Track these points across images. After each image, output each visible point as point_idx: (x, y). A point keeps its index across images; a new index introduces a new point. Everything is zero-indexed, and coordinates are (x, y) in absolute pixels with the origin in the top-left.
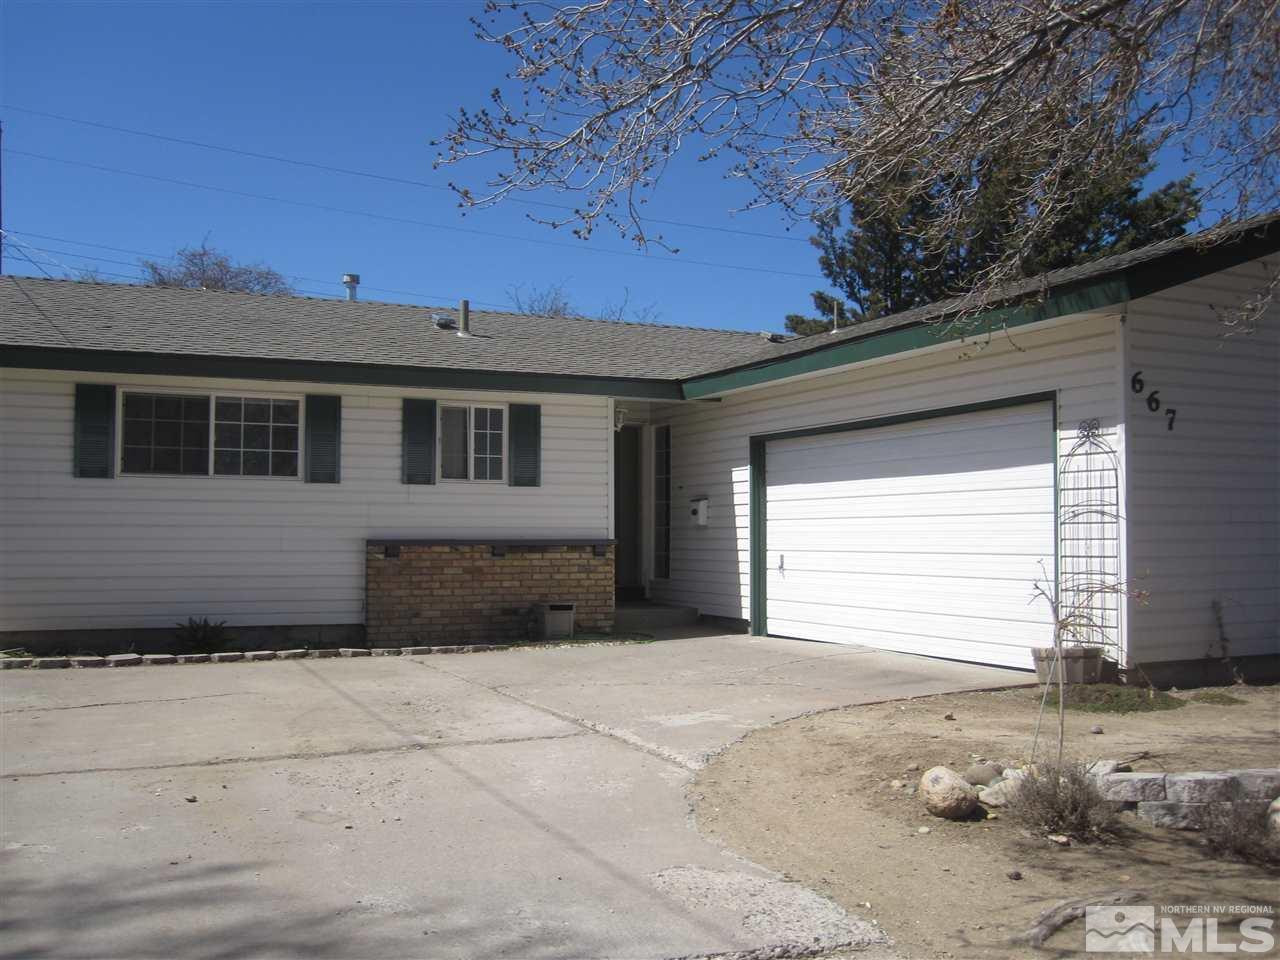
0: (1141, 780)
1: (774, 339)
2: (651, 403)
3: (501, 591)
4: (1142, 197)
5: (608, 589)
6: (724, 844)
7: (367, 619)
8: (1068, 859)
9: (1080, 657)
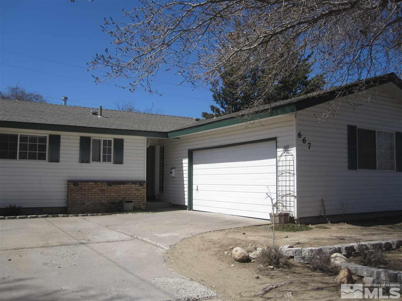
0: (295, 250)
1: (197, 120)
2: (159, 139)
3: (110, 197)
4: (309, 79)
5: (144, 196)
6: (174, 270)
7: (67, 205)
8: (273, 273)
9: (283, 216)
